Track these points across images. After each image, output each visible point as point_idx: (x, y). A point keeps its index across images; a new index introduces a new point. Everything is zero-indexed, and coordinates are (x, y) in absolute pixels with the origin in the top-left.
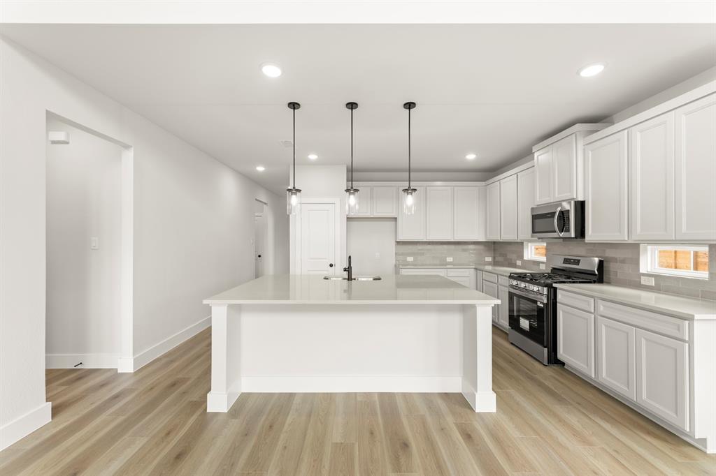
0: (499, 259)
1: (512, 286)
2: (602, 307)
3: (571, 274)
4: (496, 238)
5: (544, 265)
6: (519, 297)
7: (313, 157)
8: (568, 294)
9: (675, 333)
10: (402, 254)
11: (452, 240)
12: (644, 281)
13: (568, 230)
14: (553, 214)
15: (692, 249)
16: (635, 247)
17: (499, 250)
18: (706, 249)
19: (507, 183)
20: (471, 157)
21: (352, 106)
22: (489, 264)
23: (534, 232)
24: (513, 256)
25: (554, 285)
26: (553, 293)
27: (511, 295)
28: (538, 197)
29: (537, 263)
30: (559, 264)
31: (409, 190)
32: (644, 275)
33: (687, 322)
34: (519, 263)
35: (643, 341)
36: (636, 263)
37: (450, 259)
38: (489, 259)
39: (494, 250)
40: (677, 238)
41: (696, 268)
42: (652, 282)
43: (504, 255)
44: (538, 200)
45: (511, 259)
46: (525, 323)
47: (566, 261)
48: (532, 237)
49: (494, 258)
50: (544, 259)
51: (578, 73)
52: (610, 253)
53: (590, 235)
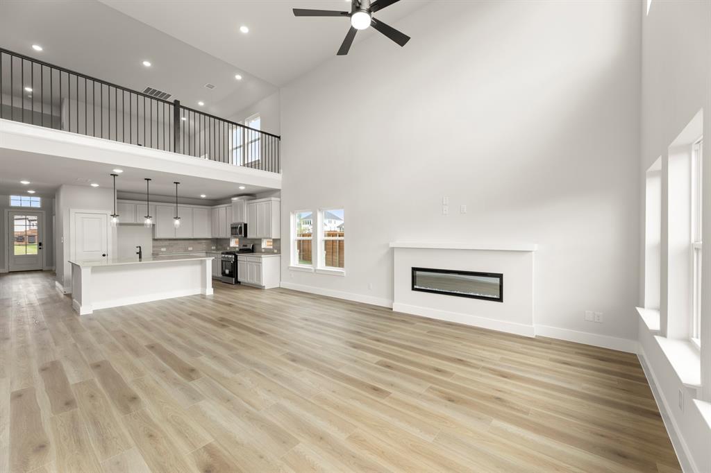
0: (219, 247)
1: (223, 257)
3: (245, 251)
4: (217, 236)
5: (238, 248)
6: (225, 261)
7: (95, 185)
8: (241, 257)
10: (157, 247)
11: (192, 238)
13: (243, 234)
14: (237, 227)
16: (261, 239)
17: (218, 242)
19: (222, 210)
20: (203, 196)
21: (148, 180)
22: (214, 250)
23: (232, 234)
24: (226, 245)
25: (238, 254)
26: (236, 257)
27: (222, 261)
28: (233, 220)
29: (235, 248)
30: (242, 247)
31: (177, 218)
32: (263, 249)
34: (228, 247)
36: (261, 244)
37: (190, 249)
38: (213, 248)
40: (268, 237)
42: (266, 251)
43: (221, 245)
45: (225, 247)
46: (227, 272)
47: (244, 246)
48: (232, 236)
49: (217, 247)
50: (238, 246)
52: (256, 242)
53: (249, 236)
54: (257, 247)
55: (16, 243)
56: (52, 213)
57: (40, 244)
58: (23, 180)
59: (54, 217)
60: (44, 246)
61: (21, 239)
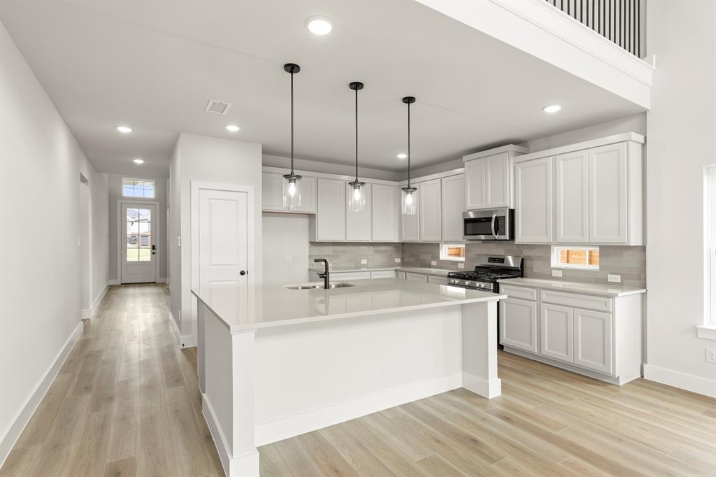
0: (409, 260)
2: (544, 295)
5: (463, 264)
7: (233, 128)
8: (514, 289)
9: (604, 308)
11: (371, 241)
12: (555, 274)
13: (504, 234)
14: (489, 219)
15: (587, 250)
16: (547, 246)
17: (410, 251)
18: (598, 249)
20: (402, 158)
21: (356, 86)
22: (398, 264)
23: (466, 234)
24: (427, 257)
25: (498, 281)
28: (469, 203)
30: (484, 263)
32: (555, 269)
33: (611, 299)
34: (434, 263)
35: (580, 317)
36: (548, 258)
37: (364, 262)
38: (398, 260)
39: (403, 251)
40: (592, 241)
41: (591, 262)
42: (560, 274)
43: (416, 256)
44: (469, 205)
45: (425, 260)
47: (491, 260)
48: (464, 239)
49: (402, 259)
50: (463, 259)
51: (543, 109)
52: (526, 253)
53: (520, 238)
54: (535, 266)
55: (129, 246)
56: (166, 206)
57: (154, 248)
58: (137, 158)
59: (168, 210)
60: (157, 250)
61: (134, 240)
